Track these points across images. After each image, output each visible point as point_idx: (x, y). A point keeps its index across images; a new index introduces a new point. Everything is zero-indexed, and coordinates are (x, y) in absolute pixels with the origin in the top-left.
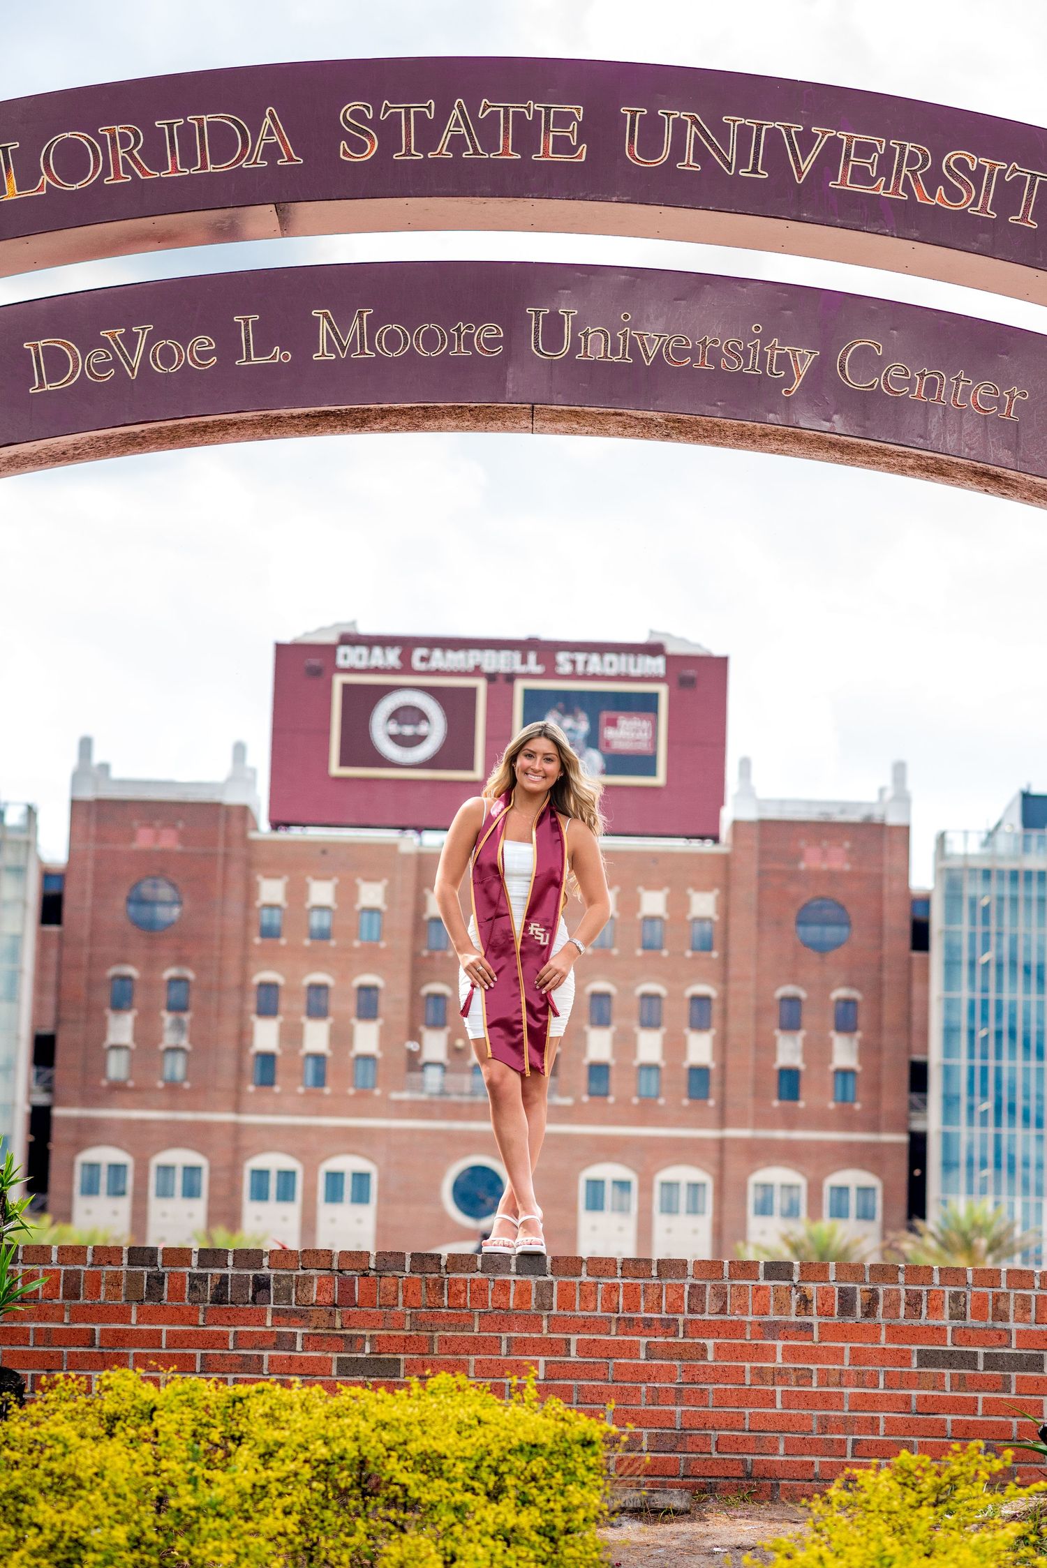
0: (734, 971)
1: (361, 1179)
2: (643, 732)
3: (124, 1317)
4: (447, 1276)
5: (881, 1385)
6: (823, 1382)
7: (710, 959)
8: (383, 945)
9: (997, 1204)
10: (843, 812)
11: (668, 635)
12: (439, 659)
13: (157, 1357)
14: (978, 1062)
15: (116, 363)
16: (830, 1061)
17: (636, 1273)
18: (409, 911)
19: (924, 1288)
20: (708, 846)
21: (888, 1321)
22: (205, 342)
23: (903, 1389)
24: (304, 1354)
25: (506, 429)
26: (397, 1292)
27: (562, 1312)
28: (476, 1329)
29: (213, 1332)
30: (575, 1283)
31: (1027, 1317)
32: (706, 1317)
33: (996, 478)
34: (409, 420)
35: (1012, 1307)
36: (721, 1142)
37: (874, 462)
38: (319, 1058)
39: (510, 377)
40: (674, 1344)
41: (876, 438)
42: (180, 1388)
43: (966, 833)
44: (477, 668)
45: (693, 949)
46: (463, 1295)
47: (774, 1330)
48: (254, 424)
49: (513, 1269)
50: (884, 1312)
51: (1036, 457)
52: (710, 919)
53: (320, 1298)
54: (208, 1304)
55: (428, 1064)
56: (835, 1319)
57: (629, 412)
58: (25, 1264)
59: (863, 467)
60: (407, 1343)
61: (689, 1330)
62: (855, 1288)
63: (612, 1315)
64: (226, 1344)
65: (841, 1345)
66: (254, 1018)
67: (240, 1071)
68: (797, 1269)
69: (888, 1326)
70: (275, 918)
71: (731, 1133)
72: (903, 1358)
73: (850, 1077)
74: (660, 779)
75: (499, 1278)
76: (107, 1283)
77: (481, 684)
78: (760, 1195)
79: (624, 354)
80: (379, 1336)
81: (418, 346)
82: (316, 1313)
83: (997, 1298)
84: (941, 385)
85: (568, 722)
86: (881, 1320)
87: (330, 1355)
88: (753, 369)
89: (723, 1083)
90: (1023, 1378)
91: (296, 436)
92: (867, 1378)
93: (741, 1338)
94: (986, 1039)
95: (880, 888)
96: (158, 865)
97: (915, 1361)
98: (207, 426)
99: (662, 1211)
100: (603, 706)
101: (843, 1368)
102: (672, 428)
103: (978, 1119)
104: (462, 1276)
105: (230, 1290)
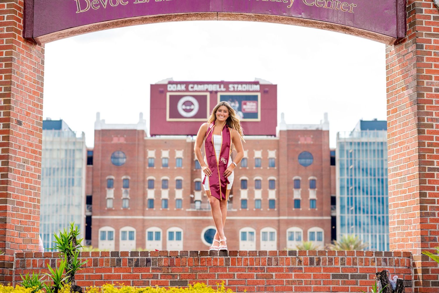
0: (281, 172)
1: (179, 233)
2: (254, 106)
3: (110, 271)
4: (200, 257)
5: (322, 284)
6: (306, 284)
7: (274, 169)
8: (183, 168)
9: (356, 235)
10: (310, 127)
11: (260, 79)
12: (196, 87)
13: (120, 282)
14: (350, 196)
15: (100, 4)
16: (309, 197)
17: (253, 255)
18: (190, 158)
19: (333, 257)
20: (273, 138)
21: (323, 266)
23: (328, 285)
24: (161, 280)
25: (210, 20)
26: (186, 262)
27: (232, 266)
28: (209, 272)
29: (135, 274)
30: (236, 258)
31: (362, 264)
32: (273, 266)
33: (348, 29)
34: (183, 18)
35: (358, 261)
36: (279, 221)
37: (314, 26)
38: (166, 200)
39: (211, 5)
40: (264, 274)
41: (314, 19)
42: (125, 289)
43: (345, 132)
44: (207, 89)
45: (269, 167)
46: (205, 262)
47: (292, 270)
48: (139, 20)
49: (218, 255)
50: (322, 264)
51: (359, 23)
52: (274, 158)
53: (165, 264)
54: (134, 267)
55: (196, 201)
56: (309, 266)
57: (244, 14)
58: (82, 257)
59: (311, 27)
60: (189, 276)
61: (268, 270)
62: (314, 257)
63: (246, 267)
64: (139, 278)
65: (310, 273)
66: (147, 189)
67: (144, 204)
68: (298, 253)
69: (323, 268)
70: (152, 161)
71: (281, 218)
72: (328, 276)
73: (314, 201)
74: (259, 119)
75: (215, 257)
76: (105, 262)
77: (208, 94)
78: (290, 235)
80: (182, 274)
82: (164, 268)
83: (354, 259)
84: (332, 3)
85: (233, 104)
86: (322, 266)
87: (168, 280)
88: (279, 0)
89: (279, 204)
90: (361, 281)
92: (318, 282)
93: (282, 272)
94: (352, 189)
95: (321, 148)
96: (119, 147)
97: (331, 277)
98: (126, 21)
99: (263, 240)
100: (242, 99)
101: (311, 280)
102: (257, 18)
103: (350, 212)
104: (204, 257)
105: (139, 263)
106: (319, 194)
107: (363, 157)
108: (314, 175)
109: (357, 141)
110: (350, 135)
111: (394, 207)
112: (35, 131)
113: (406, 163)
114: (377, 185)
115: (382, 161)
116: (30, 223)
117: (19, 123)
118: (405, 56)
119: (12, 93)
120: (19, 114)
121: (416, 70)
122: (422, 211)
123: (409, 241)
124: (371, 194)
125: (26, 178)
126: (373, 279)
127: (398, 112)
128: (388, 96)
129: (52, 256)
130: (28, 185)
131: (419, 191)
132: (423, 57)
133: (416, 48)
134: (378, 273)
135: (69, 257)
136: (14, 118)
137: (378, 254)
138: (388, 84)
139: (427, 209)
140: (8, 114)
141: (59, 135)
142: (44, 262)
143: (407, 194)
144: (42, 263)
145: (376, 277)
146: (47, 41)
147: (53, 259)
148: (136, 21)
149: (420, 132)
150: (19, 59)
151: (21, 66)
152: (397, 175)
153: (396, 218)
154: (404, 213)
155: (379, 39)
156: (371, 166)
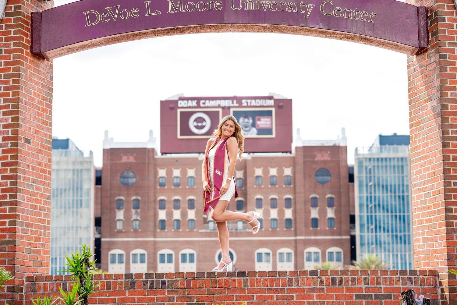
0: (298, 190)
1: (192, 255)
2: (268, 122)
3: (124, 294)
4: (217, 278)
7: (290, 187)
8: (195, 187)
9: (377, 255)
10: (327, 143)
11: (274, 93)
12: (208, 103)
14: (369, 214)
15: (110, 17)
16: (326, 216)
17: (272, 275)
19: (356, 276)
20: (288, 155)
21: (346, 286)
22: (135, 10)
24: (177, 303)
25: (225, 31)
26: (203, 283)
27: (251, 288)
28: (227, 294)
29: (150, 297)
30: (255, 279)
31: (386, 283)
32: (293, 287)
33: (368, 39)
34: (196, 30)
35: (382, 281)
36: (296, 241)
37: (332, 37)
38: (178, 221)
39: (225, 16)
40: (284, 295)
41: (332, 29)
43: (363, 147)
44: (219, 105)
45: (285, 185)
46: (222, 284)
47: (313, 290)
48: (151, 33)
49: (237, 276)
50: (345, 284)
51: (379, 33)
52: (290, 176)
53: (181, 286)
54: (148, 289)
55: (210, 221)
56: (331, 286)
57: (260, 25)
58: (95, 280)
59: (329, 38)
60: (206, 299)
61: (288, 291)
62: (336, 277)
63: (266, 288)
64: (154, 301)
65: (333, 294)
66: (158, 210)
67: (155, 226)
68: (319, 272)
69: (346, 288)
70: (163, 181)
71: (298, 238)
72: (351, 297)
73: (332, 220)
74: (274, 136)
75: (233, 278)
76: (119, 284)
77: (220, 110)
78: (308, 255)
79: (258, 8)
80: (198, 296)
81: (198, 8)
82: (180, 291)
83: (377, 278)
84: (351, 13)
85: (246, 120)
86: (344, 286)
87: (184, 303)
88: (296, 11)
89: (296, 223)
90: (386, 301)
91: (163, 36)
92: (340, 303)
93: (303, 293)
94: (371, 207)
95: (339, 165)
96: (129, 167)
97: (354, 297)
98: (137, 34)
99: (279, 261)
100: (256, 115)
101: (333, 300)
102: (273, 29)
103: (370, 231)
104: (222, 278)
105: (154, 285)
106: (337, 212)
107: (383, 173)
109: (376, 156)
110: (369, 150)
111: (419, 224)
112: (44, 150)
113: (431, 178)
114: (397, 203)
115: (403, 177)
116: (40, 245)
117: (28, 141)
118: (427, 66)
119: (20, 110)
120: (27, 132)
121: (439, 81)
122: (448, 228)
123: (435, 259)
124: (392, 212)
125: (35, 199)
126: (398, 299)
127: (421, 125)
128: (410, 108)
129: (64, 279)
130: (37, 206)
131: (444, 207)
132: (447, 68)
133: (439, 58)
134: (403, 292)
135: (82, 280)
136: (22, 137)
137: (403, 272)
138: (410, 96)
139: (453, 226)
140: (17, 132)
141: (66, 155)
142: (55, 285)
143: (432, 210)
144: (53, 287)
145: (401, 297)
146: (55, 56)
147: (65, 282)
148: (148, 34)
149: (444, 145)
150: (26, 75)
151: (28, 83)
152: (421, 190)
153: (421, 235)
154: (429, 230)
155: (400, 50)
156: (391, 182)
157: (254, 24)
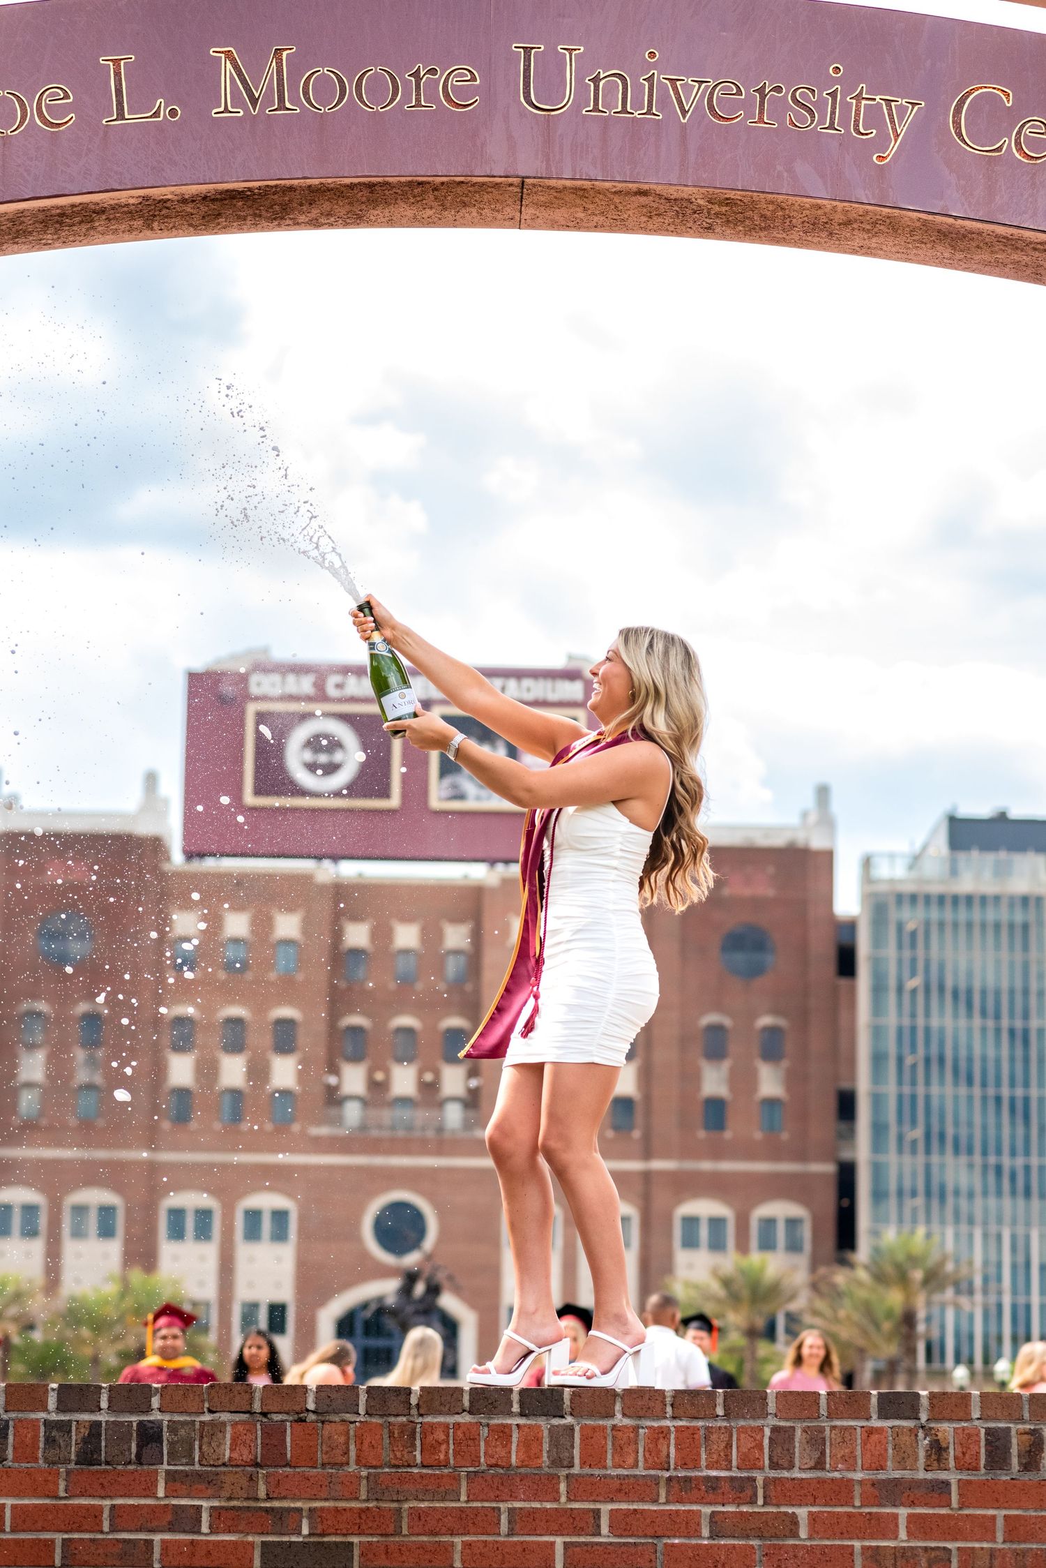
1: (280, 1217)
4: (420, 1420)
8: (299, 977)
9: (928, 1234)
10: (766, 837)
14: (907, 1090)
16: (757, 1091)
17: (693, 1412)
18: (325, 941)
22: (54, 93)
24: (212, 1537)
25: (483, 222)
26: (347, 1443)
27: (587, 1471)
28: (463, 1498)
29: (80, 1506)
30: (605, 1428)
32: (796, 1474)
36: (647, 1176)
37: (998, 263)
38: (236, 1093)
40: (751, 1514)
41: (1007, 221)
43: (892, 856)
46: (443, 1447)
47: (893, 1491)
48: (130, 212)
49: (516, 1408)
53: (235, 1455)
54: (72, 1466)
55: (347, 1098)
56: (982, 1474)
60: (362, 1520)
61: (772, 1494)
62: (1009, 1429)
63: (659, 1473)
64: (100, 1523)
65: (991, 1512)
66: (169, 1054)
68: (925, 1403)
71: (658, 1165)
73: (777, 1107)
75: (496, 1421)
78: (686, 1228)
79: (650, 108)
80: (322, 1509)
81: (360, 98)
82: (230, 1477)
87: (250, 1538)
88: (831, 127)
89: (648, 1115)
92: (1029, 1560)
93: (846, 1504)
94: (914, 1066)
95: (806, 915)
102: (717, 215)
103: (907, 1147)
104: (441, 1419)
105: (103, 1444)
106: (793, 1080)
107: (956, 948)
108: (775, 1012)
109: (935, 889)
110: (911, 867)
114: (1005, 1052)
115: (1026, 965)
124: (984, 1085)
148: (115, 218)
156: (984, 980)
157: (630, 185)
